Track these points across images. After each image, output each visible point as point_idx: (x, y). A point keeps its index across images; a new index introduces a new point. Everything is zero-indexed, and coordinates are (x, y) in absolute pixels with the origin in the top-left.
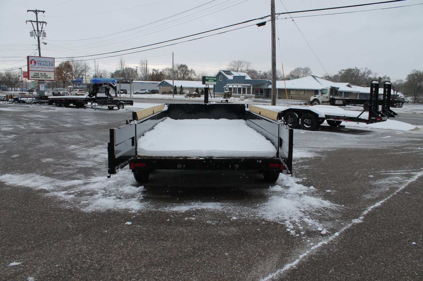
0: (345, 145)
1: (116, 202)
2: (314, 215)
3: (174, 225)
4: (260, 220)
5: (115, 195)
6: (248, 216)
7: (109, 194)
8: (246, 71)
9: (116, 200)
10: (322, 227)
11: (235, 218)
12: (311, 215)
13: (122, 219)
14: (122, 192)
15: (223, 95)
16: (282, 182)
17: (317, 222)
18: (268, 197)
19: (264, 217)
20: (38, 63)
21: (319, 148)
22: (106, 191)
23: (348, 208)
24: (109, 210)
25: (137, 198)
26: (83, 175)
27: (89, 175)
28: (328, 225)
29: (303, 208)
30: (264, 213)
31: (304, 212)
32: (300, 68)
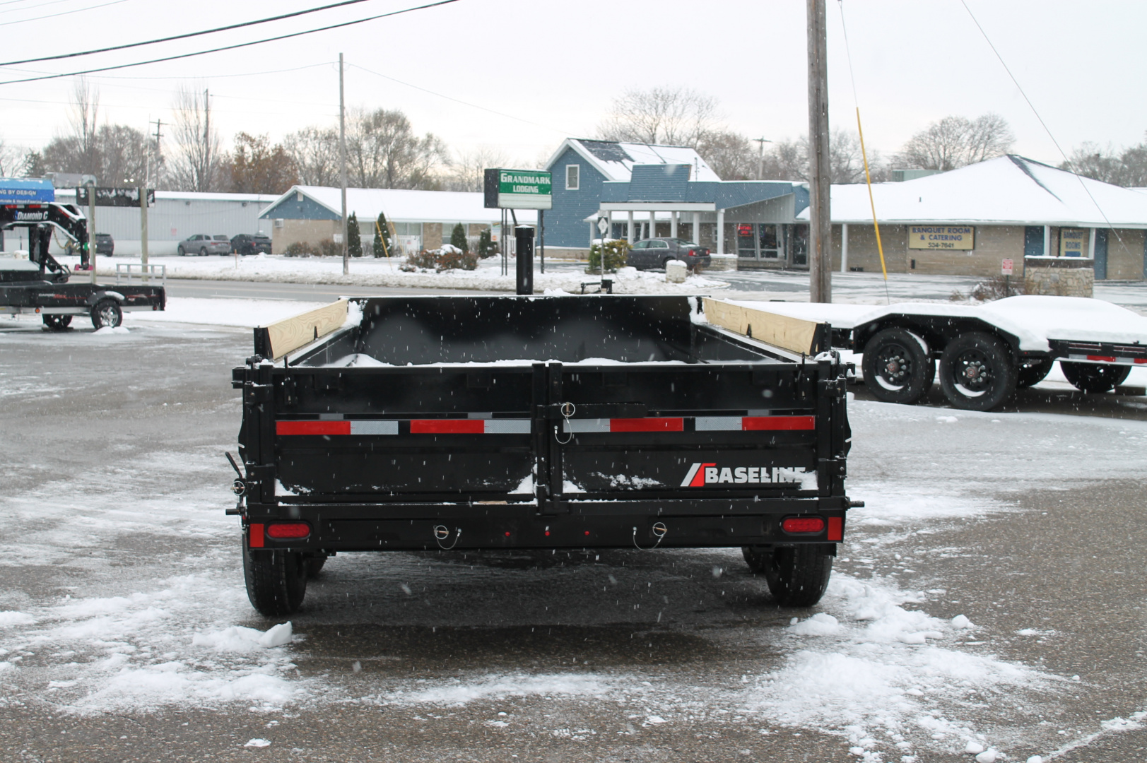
0: (1131, 467)
1: (189, 682)
2: (961, 706)
3: (432, 744)
4: (754, 726)
5: (177, 658)
6: (707, 714)
7: (154, 656)
8: (694, 140)
9: (188, 676)
10: (984, 743)
11: (657, 720)
12: (948, 708)
13: (229, 732)
14: (205, 647)
15: (582, 258)
16: (844, 603)
17: (967, 730)
18: (782, 654)
19: (767, 715)
21: (1015, 479)
22: (137, 644)
23: (1097, 686)
24: (170, 708)
25: (271, 667)
26: (23, 596)
27: (48, 595)
28: (1006, 738)
29: (919, 687)
30: (769, 703)
31: (921, 699)
32: (957, 121)
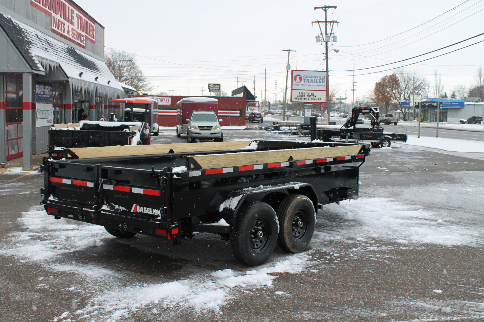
20: (305, 79)
